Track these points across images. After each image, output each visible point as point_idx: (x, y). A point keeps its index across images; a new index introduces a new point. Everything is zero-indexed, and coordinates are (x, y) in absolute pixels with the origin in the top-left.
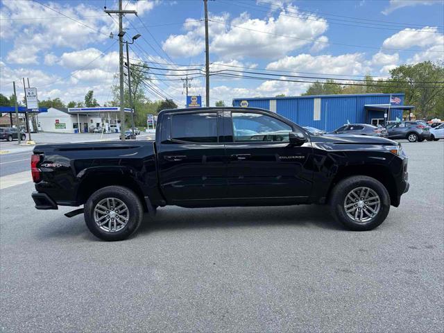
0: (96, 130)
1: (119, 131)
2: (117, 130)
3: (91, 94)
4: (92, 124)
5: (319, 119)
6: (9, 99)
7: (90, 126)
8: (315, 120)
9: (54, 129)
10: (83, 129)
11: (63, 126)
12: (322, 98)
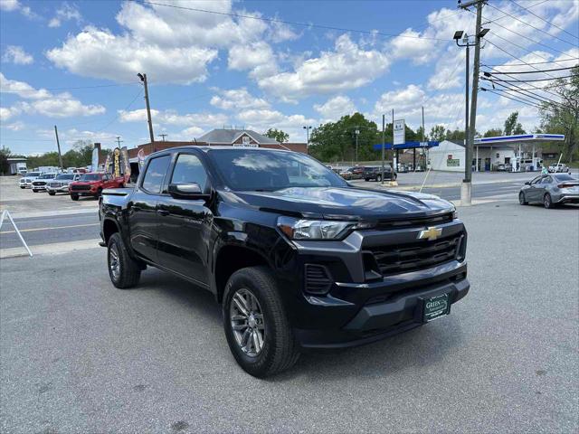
0: (502, 168)
1: (535, 168)
2: (532, 168)
3: (514, 117)
4: (498, 160)
6: (416, 132)
7: (494, 162)
9: (444, 166)
10: (483, 166)
11: (456, 163)
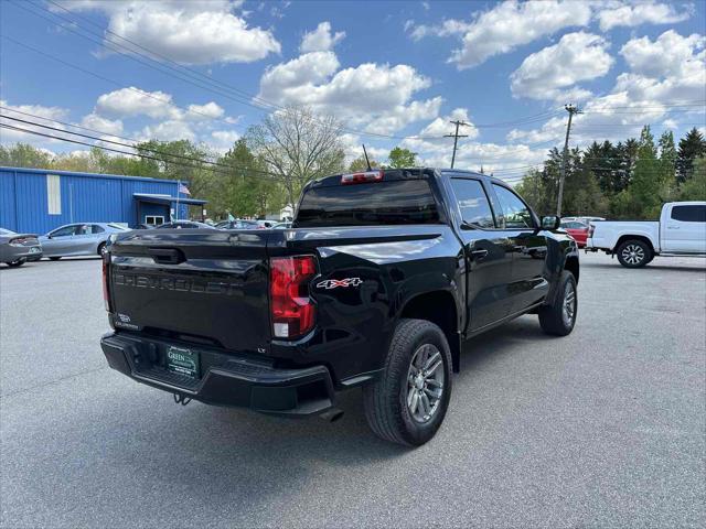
5: (59, 212)
8: (50, 213)
12: (62, 176)
